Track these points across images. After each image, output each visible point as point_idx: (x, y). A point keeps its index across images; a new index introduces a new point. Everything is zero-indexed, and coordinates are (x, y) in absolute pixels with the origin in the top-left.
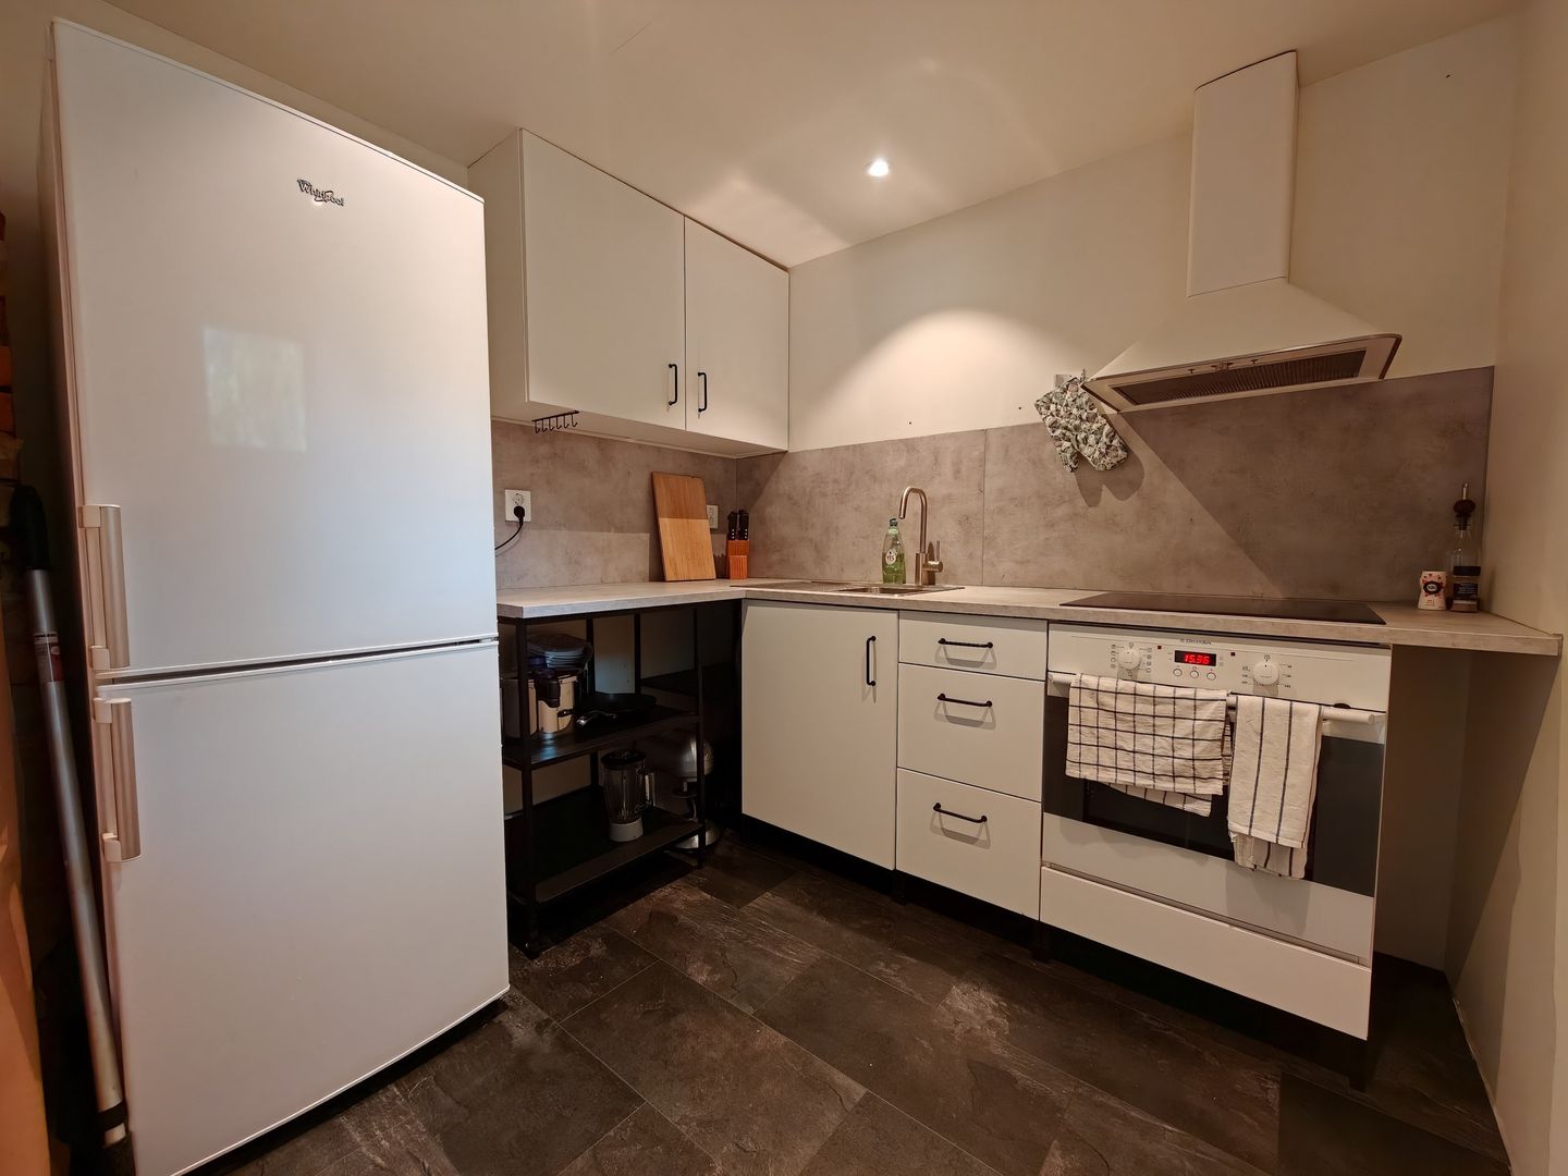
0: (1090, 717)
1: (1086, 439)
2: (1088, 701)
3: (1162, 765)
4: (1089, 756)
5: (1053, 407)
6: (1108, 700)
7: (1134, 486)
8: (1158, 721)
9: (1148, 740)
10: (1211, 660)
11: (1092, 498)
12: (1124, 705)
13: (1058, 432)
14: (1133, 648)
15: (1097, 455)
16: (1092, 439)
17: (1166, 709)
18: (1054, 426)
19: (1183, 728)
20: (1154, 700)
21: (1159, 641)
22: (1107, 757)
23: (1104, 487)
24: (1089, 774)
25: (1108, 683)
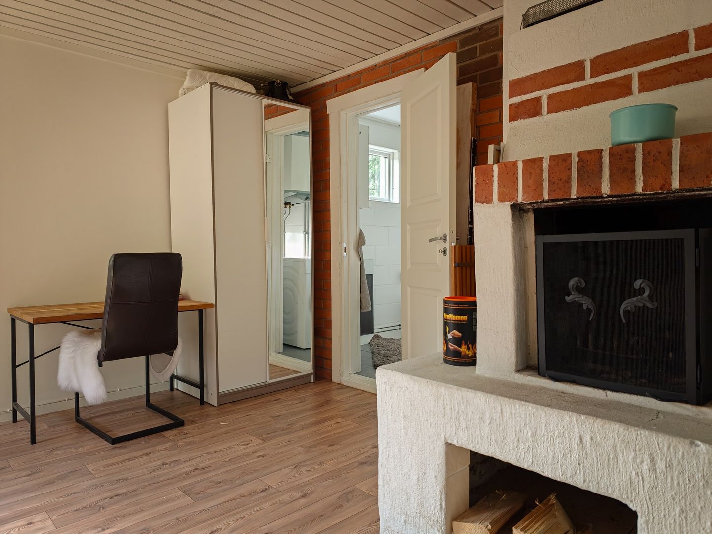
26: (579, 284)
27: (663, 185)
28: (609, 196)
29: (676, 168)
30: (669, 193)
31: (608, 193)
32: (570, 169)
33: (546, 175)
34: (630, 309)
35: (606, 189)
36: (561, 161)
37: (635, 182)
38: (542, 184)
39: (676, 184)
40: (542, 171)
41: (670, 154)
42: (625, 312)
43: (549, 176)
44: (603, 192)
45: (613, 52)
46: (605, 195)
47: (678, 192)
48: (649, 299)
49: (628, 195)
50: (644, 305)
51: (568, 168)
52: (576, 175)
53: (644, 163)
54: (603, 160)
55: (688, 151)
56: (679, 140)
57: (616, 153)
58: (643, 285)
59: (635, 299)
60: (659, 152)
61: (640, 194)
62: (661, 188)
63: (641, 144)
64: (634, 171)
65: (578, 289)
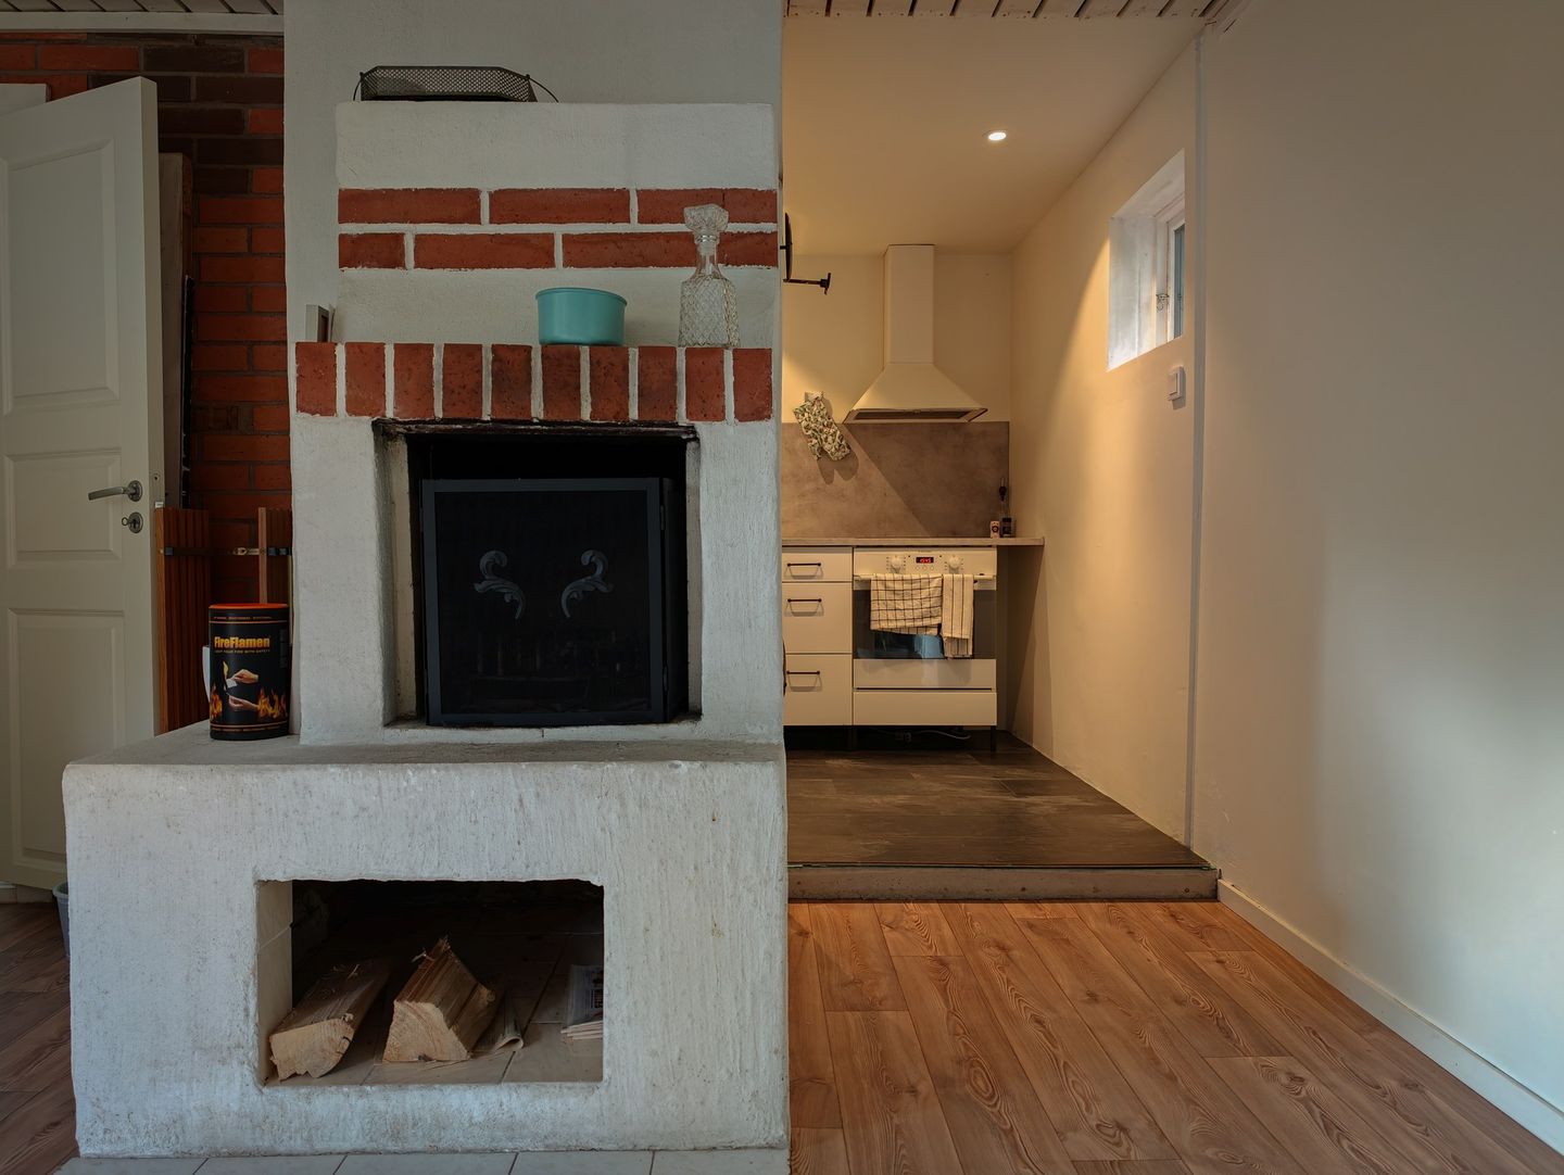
0: (882, 593)
1: (827, 438)
2: (881, 587)
3: (917, 613)
4: (883, 615)
5: (806, 414)
6: (890, 584)
7: (853, 472)
8: (914, 592)
9: (910, 603)
10: (932, 560)
11: (829, 479)
12: (898, 586)
13: (810, 432)
14: (897, 557)
15: (833, 450)
16: (830, 439)
17: (916, 585)
18: (807, 428)
19: (925, 593)
20: (912, 581)
21: (908, 553)
22: (891, 615)
23: (836, 472)
24: (884, 625)
25: (889, 576)
26: (498, 562)
27: (618, 413)
28: (542, 423)
29: (634, 390)
30: (624, 426)
31: (542, 417)
32: (480, 372)
33: (438, 375)
34: (576, 596)
35: (537, 410)
36: (463, 356)
37: (580, 404)
38: (431, 391)
39: (634, 414)
40: (431, 368)
41: (626, 369)
42: (570, 600)
43: (444, 380)
44: (533, 415)
45: (525, 190)
46: (535, 420)
47: (636, 426)
48: (603, 579)
49: (570, 424)
50: (597, 589)
51: (476, 369)
52: (490, 383)
53: (592, 377)
54: (533, 363)
55: (648, 368)
56: (637, 350)
57: (551, 356)
58: (593, 559)
59: (583, 580)
60: (612, 365)
61: (586, 424)
62: (615, 418)
63: (587, 348)
64: (578, 388)
65: (496, 570)
